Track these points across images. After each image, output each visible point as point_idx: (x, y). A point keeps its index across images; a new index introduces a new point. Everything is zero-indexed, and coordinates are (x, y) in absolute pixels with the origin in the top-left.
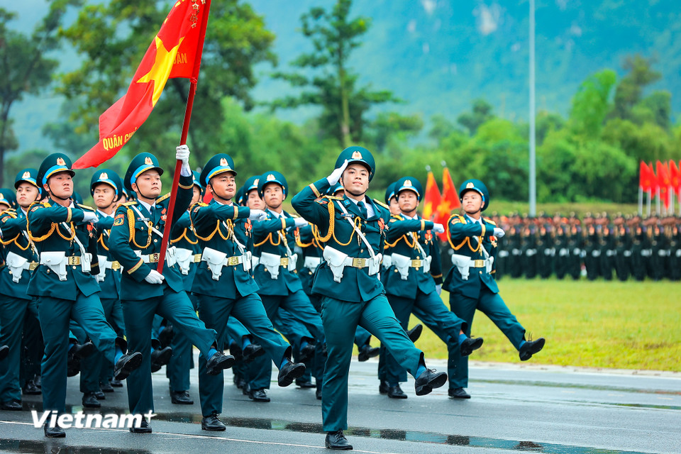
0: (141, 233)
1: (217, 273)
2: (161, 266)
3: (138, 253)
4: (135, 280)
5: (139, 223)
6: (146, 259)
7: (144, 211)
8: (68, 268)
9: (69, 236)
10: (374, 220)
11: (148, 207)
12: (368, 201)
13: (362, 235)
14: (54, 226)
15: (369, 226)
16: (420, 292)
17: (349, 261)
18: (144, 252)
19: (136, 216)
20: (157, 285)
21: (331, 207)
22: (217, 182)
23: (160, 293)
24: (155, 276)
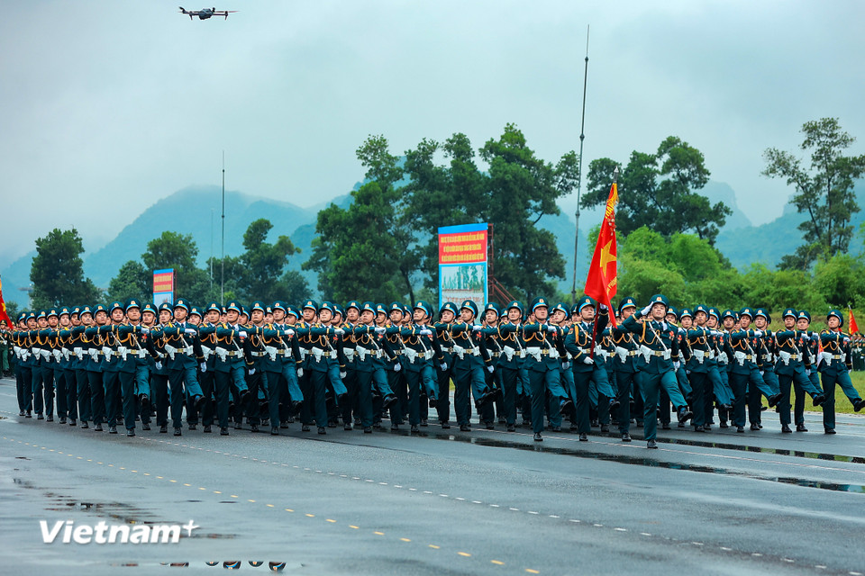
0: (582, 338)
1: (624, 360)
2: (592, 355)
3: (580, 348)
4: (578, 362)
5: (581, 333)
6: (584, 351)
7: (584, 327)
8: (542, 355)
9: (542, 338)
10: (667, 332)
11: (587, 325)
12: (666, 322)
13: (660, 340)
14: (535, 334)
15: (665, 334)
16: (795, 372)
17: (653, 352)
18: (583, 348)
19: (579, 329)
20: (590, 364)
21: (644, 325)
22: (626, 312)
23: (591, 369)
24: (588, 360)
